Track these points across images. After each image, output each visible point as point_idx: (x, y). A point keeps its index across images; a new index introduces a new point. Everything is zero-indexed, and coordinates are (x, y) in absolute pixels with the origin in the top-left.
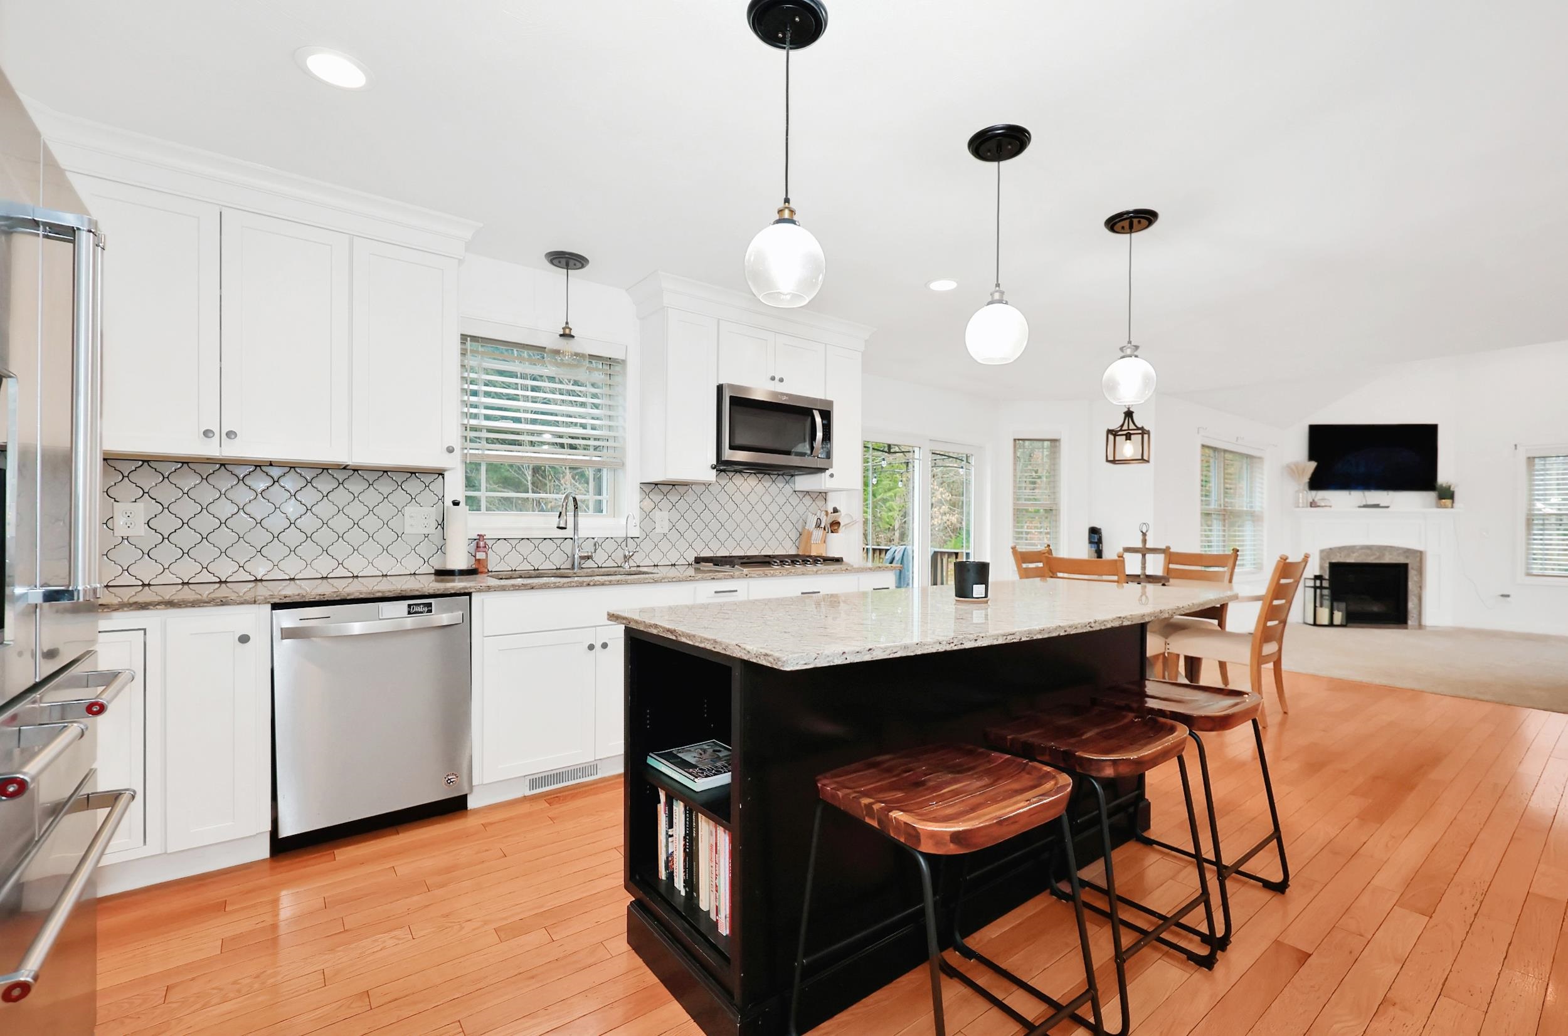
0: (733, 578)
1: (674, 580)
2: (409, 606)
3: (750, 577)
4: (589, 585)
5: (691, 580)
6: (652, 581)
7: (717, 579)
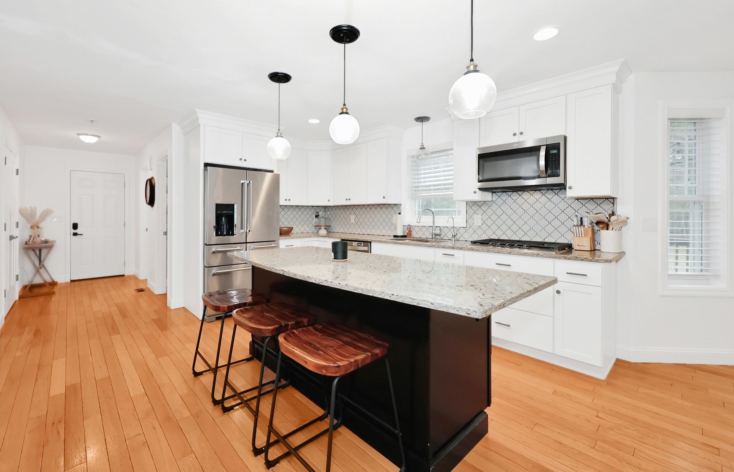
0: (454, 249)
1: (426, 246)
2: (358, 243)
3: (463, 249)
4: (397, 243)
5: (433, 247)
6: (418, 245)
7: (445, 248)
